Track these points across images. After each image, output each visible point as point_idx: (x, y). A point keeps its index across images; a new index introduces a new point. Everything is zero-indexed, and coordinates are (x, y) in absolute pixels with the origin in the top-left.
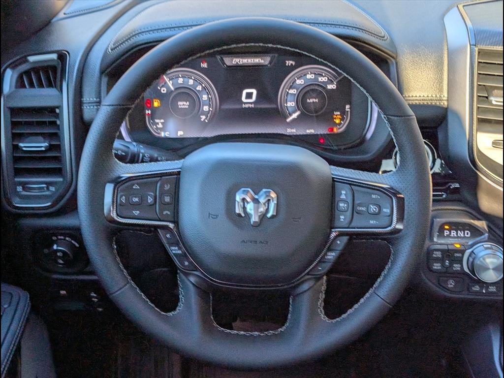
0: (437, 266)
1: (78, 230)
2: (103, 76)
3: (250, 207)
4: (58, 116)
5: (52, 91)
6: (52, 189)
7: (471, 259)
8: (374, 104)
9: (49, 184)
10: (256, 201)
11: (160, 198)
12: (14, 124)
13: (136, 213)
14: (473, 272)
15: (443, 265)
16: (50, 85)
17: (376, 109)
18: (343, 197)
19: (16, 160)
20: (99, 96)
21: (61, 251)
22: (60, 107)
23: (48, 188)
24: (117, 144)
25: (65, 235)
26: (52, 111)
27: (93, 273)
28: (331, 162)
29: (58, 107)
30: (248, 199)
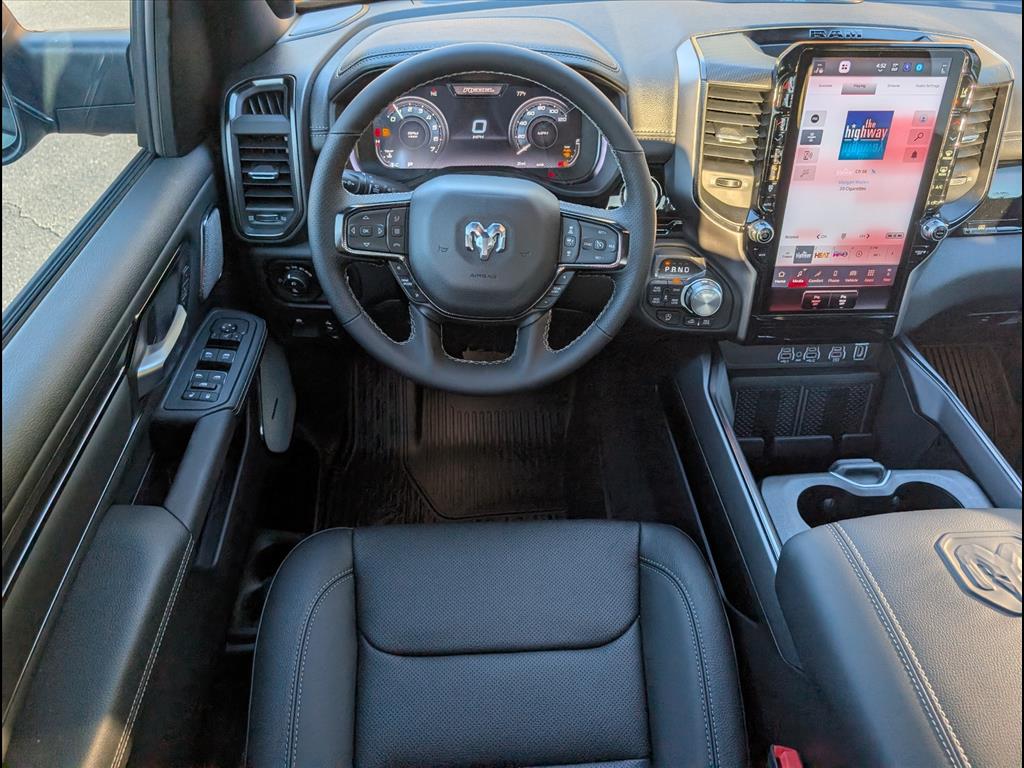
0: (656, 301)
1: (310, 260)
2: (331, 103)
3: (479, 241)
4: (286, 144)
5: (280, 118)
6: (284, 219)
7: (688, 294)
8: (603, 138)
9: (280, 214)
10: (485, 235)
11: (390, 231)
12: (243, 152)
13: (367, 244)
14: (689, 306)
15: (661, 300)
16: (277, 112)
17: (605, 142)
18: (571, 232)
19: (246, 189)
20: (327, 124)
21: (294, 280)
22: (288, 135)
23: (279, 218)
24: (346, 174)
25: (299, 265)
26: (281, 139)
27: (327, 303)
28: (560, 197)
29: (286, 135)
30: (478, 233)
